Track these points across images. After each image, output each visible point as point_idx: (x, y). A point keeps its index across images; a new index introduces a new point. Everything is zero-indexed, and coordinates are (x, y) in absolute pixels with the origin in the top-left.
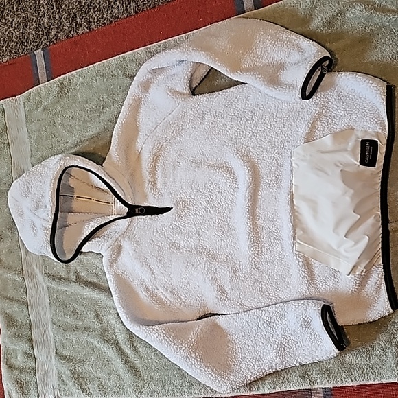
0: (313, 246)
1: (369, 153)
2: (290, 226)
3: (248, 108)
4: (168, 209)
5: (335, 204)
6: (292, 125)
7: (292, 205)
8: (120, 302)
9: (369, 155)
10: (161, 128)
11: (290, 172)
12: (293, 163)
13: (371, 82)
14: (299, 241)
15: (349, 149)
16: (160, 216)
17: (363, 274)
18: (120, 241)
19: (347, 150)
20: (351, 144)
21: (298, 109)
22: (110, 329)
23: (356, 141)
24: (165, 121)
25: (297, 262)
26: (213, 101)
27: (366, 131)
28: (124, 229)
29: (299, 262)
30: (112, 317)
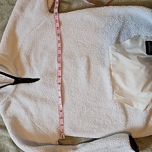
0: (123, 96)
1: (150, 48)
2: (111, 87)
3: (83, 23)
4: (37, 80)
5: (135, 75)
6: (107, 33)
7: (111, 76)
8: (12, 133)
9: (150, 49)
10: (33, 33)
11: (108, 58)
12: (110, 53)
13: (150, 11)
14: (116, 95)
15: (140, 46)
16: (33, 83)
17: (151, 110)
18: (10, 99)
19: (138, 47)
20: (140, 44)
21: (110, 24)
22: (5, 149)
23: (143, 42)
24: (35, 29)
25: (116, 105)
26: (63, 18)
27: (147, 36)
28: (12, 92)
29: (117, 105)
30: (6, 142)
